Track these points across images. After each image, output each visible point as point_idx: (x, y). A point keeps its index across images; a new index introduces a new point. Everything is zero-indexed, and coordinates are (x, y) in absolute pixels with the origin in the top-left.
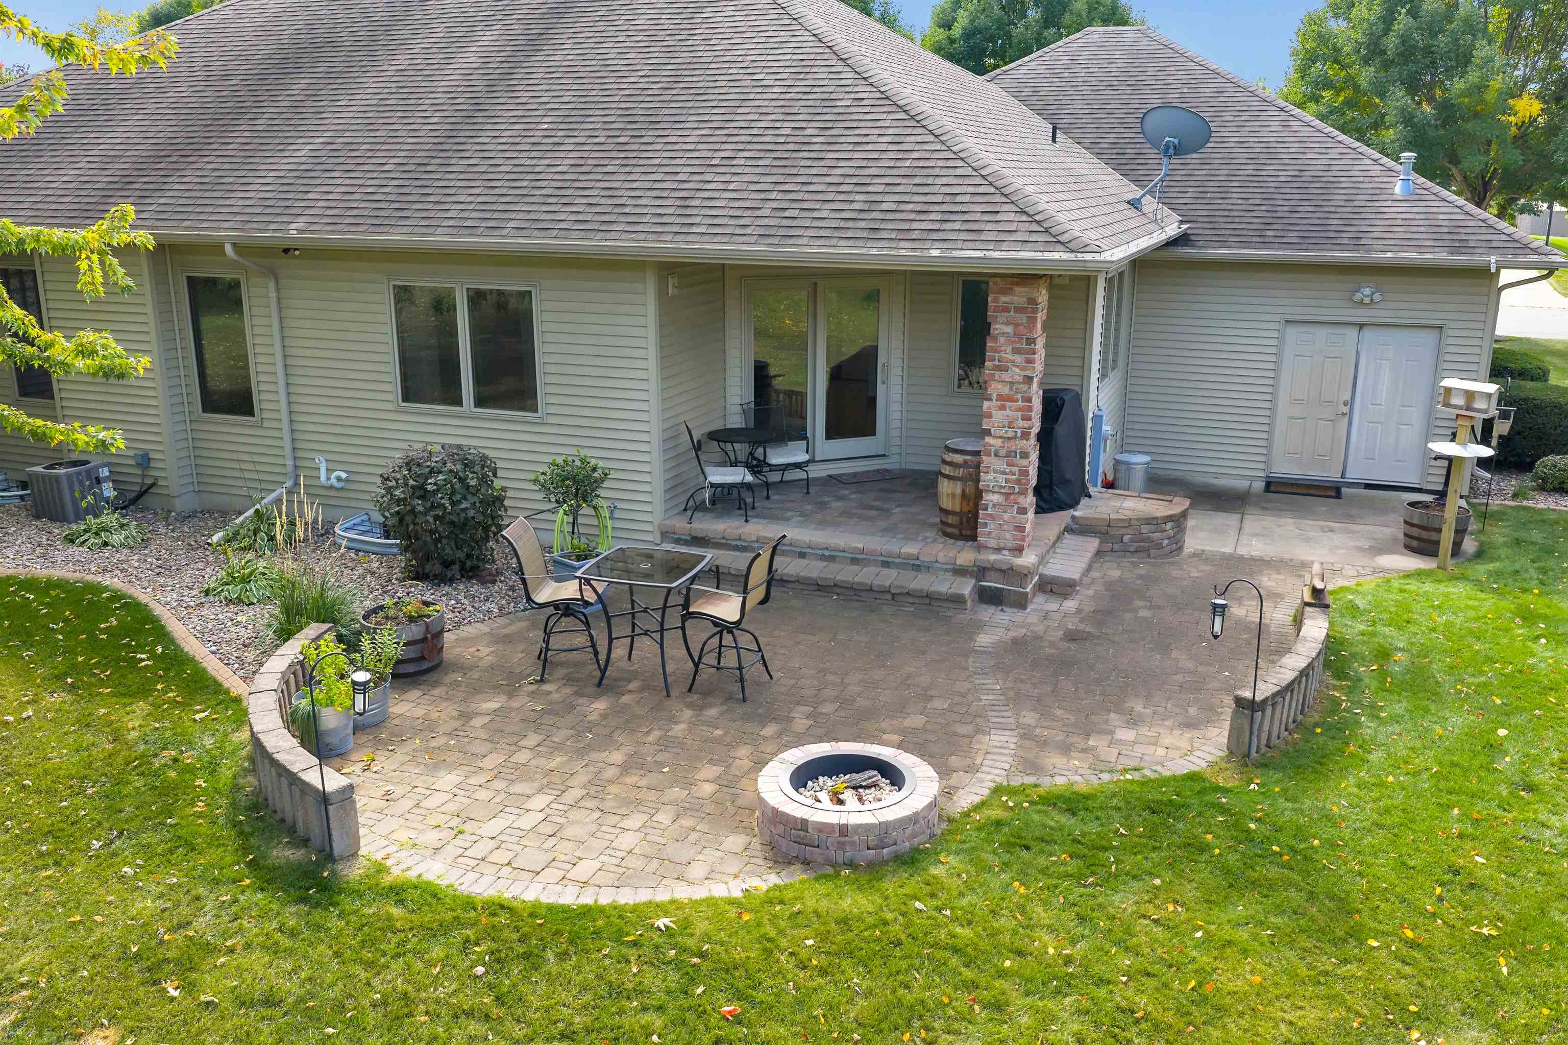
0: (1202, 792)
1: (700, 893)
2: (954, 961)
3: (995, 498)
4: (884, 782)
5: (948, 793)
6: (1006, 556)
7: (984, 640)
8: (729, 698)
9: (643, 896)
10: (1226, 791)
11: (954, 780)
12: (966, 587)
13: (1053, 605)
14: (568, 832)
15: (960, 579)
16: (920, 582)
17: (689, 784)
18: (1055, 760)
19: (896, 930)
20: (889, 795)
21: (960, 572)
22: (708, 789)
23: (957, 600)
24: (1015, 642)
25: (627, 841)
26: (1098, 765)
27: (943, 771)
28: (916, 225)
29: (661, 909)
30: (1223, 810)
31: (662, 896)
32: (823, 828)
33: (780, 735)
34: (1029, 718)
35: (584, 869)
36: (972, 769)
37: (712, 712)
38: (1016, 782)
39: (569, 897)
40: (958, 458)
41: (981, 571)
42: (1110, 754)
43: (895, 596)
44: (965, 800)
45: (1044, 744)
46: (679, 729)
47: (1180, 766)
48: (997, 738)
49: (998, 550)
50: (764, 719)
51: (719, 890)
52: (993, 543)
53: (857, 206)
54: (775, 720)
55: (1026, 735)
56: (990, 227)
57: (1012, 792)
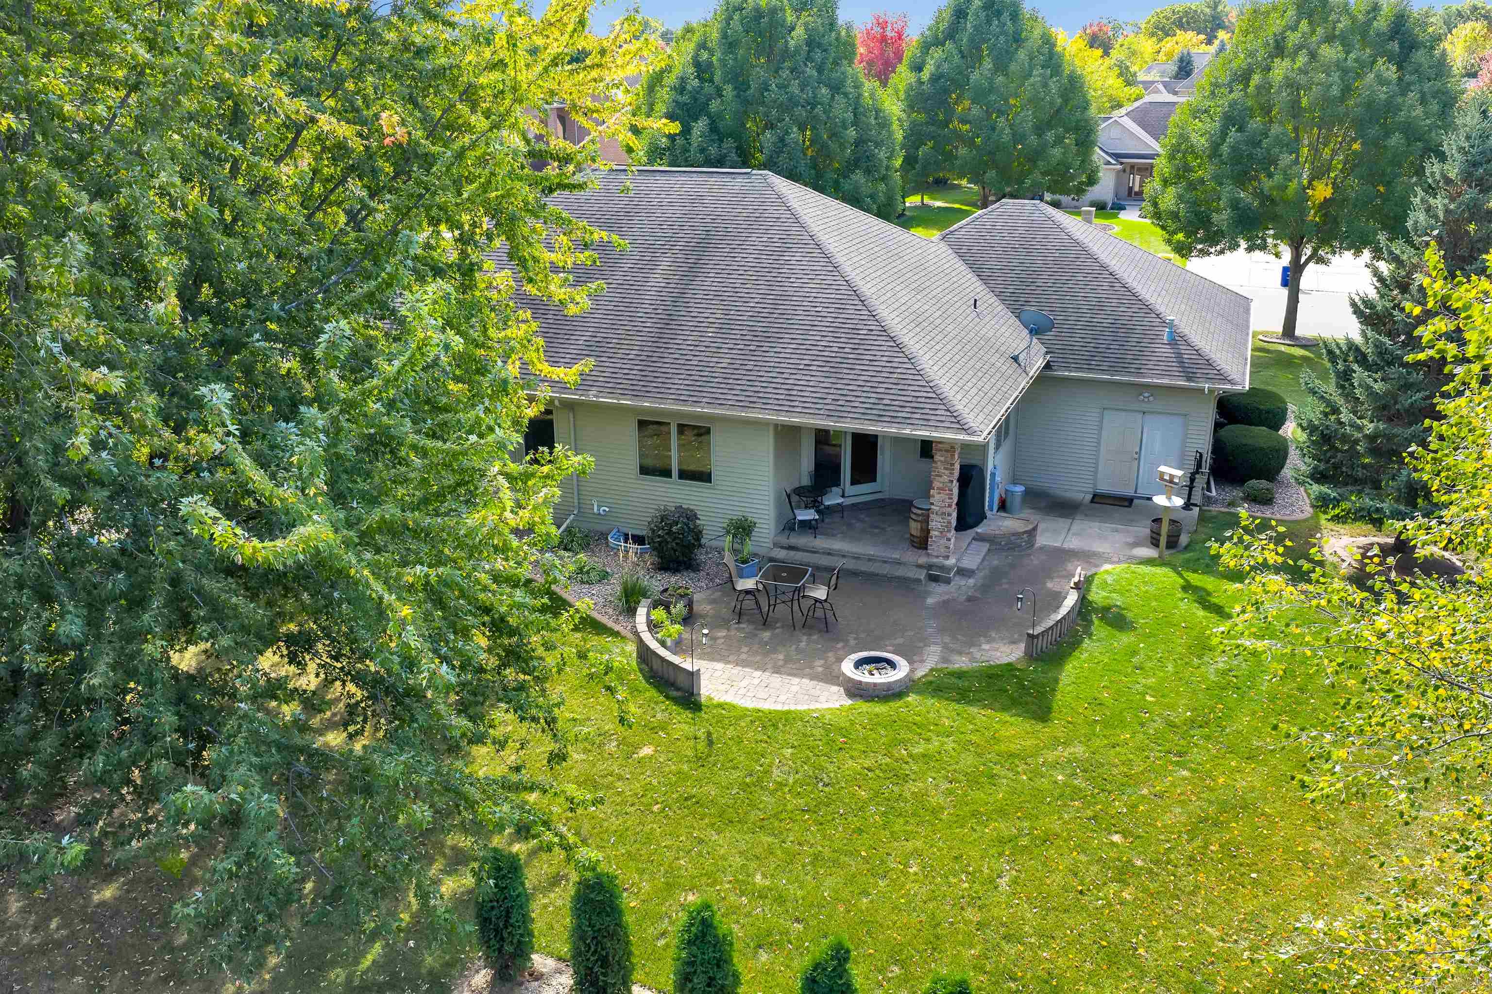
0: (1011, 670)
1: (826, 706)
2: (914, 727)
3: (936, 533)
4: (888, 667)
5: (912, 671)
6: (941, 560)
7: (930, 601)
8: (820, 631)
9: (805, 707)
10: (1019, 670)
11: (916, 665)
12: (922, 575)
13: (963, 583)
14: (771, 685)
15: (919, 570)
16: (900, 572)
17: (812, 668)
18: (957, 658)
19: (895, 718)
20: (891, 672)
21: (920, 566)
22: (820, 669)
23: (919, 581)
24: (944, 602)
25: (795, 689)
26: (973, 659)
27: (910, 662)
28: (900, 414)
29: (814, 711)
30: (1016, 677)
31: (812, 707)
32: (867, 683)
33: (843, 647)
34: (947, 639)
35: (783, 698)
36: (922, 661)
37: (815, 637)
38: (939, 666)
39: (779, 707)
40: (920, 512)
41: (930, 567)
42: (978, 655)
43: (890, 579)
44: (920, 673)
45: (952, 651)
46: (803, 645)
47: (1005, 660)
48: (933, 648)
49: (937, 557)
50: (838, 640)
51: (831, 705)
52: (935, 554)
53: (872, 401)
54: (842, 641)
55: (945, 647)
56: (933, 418)
57: (937, 670)
